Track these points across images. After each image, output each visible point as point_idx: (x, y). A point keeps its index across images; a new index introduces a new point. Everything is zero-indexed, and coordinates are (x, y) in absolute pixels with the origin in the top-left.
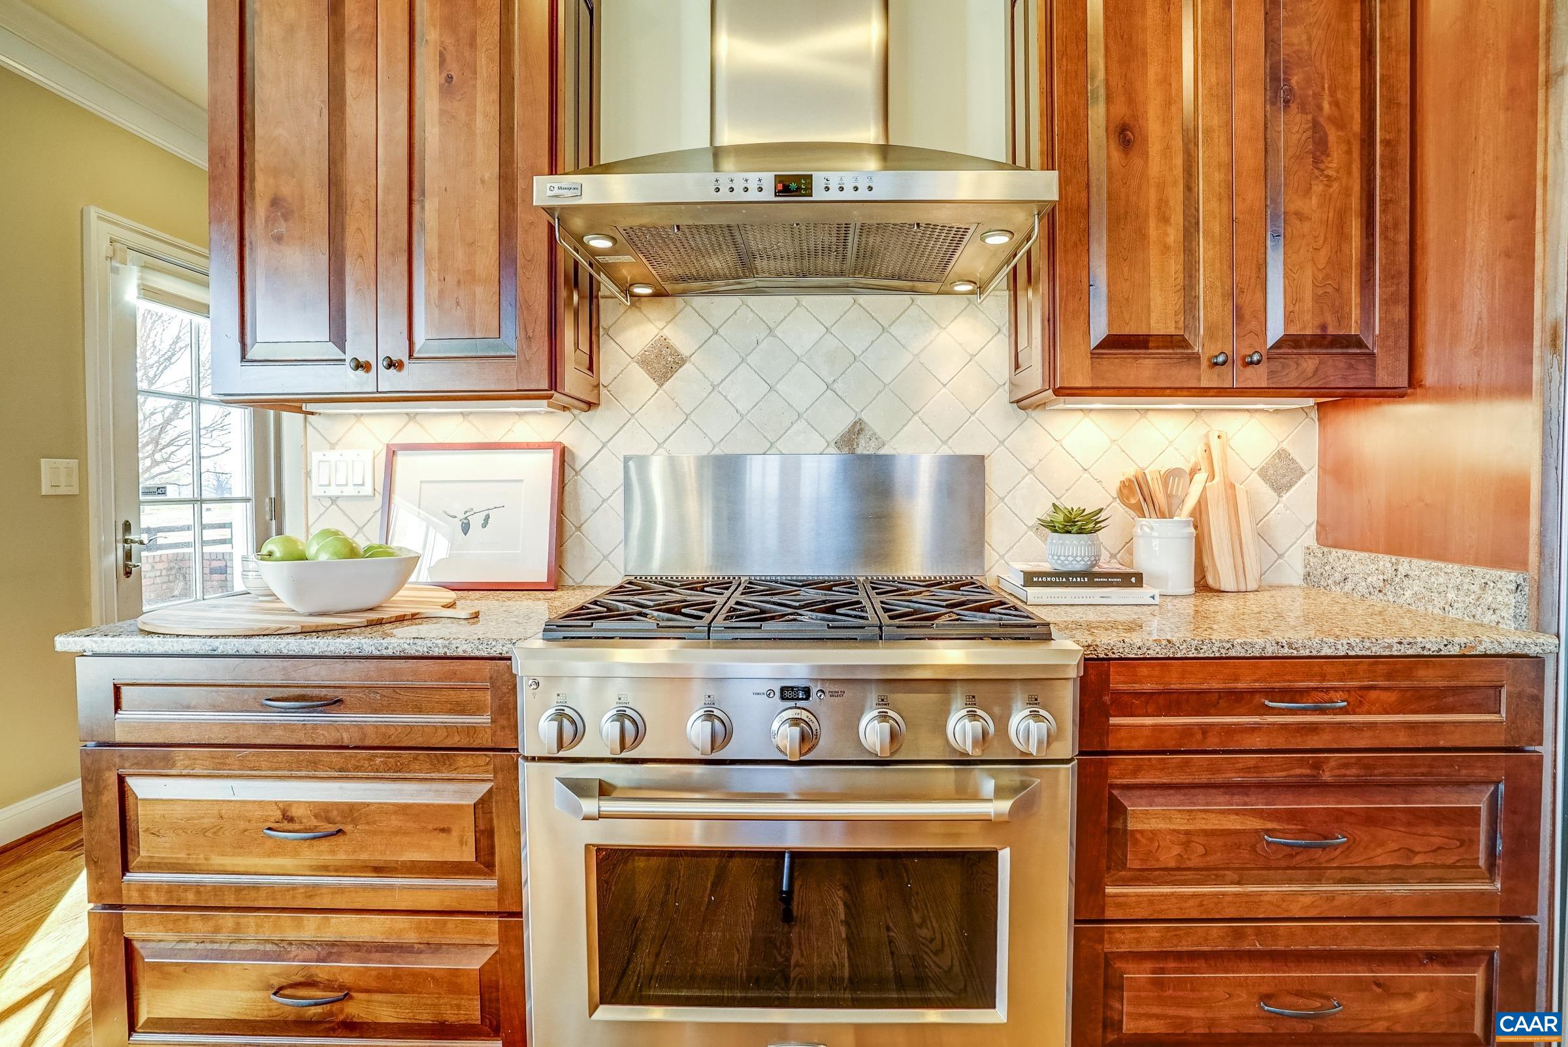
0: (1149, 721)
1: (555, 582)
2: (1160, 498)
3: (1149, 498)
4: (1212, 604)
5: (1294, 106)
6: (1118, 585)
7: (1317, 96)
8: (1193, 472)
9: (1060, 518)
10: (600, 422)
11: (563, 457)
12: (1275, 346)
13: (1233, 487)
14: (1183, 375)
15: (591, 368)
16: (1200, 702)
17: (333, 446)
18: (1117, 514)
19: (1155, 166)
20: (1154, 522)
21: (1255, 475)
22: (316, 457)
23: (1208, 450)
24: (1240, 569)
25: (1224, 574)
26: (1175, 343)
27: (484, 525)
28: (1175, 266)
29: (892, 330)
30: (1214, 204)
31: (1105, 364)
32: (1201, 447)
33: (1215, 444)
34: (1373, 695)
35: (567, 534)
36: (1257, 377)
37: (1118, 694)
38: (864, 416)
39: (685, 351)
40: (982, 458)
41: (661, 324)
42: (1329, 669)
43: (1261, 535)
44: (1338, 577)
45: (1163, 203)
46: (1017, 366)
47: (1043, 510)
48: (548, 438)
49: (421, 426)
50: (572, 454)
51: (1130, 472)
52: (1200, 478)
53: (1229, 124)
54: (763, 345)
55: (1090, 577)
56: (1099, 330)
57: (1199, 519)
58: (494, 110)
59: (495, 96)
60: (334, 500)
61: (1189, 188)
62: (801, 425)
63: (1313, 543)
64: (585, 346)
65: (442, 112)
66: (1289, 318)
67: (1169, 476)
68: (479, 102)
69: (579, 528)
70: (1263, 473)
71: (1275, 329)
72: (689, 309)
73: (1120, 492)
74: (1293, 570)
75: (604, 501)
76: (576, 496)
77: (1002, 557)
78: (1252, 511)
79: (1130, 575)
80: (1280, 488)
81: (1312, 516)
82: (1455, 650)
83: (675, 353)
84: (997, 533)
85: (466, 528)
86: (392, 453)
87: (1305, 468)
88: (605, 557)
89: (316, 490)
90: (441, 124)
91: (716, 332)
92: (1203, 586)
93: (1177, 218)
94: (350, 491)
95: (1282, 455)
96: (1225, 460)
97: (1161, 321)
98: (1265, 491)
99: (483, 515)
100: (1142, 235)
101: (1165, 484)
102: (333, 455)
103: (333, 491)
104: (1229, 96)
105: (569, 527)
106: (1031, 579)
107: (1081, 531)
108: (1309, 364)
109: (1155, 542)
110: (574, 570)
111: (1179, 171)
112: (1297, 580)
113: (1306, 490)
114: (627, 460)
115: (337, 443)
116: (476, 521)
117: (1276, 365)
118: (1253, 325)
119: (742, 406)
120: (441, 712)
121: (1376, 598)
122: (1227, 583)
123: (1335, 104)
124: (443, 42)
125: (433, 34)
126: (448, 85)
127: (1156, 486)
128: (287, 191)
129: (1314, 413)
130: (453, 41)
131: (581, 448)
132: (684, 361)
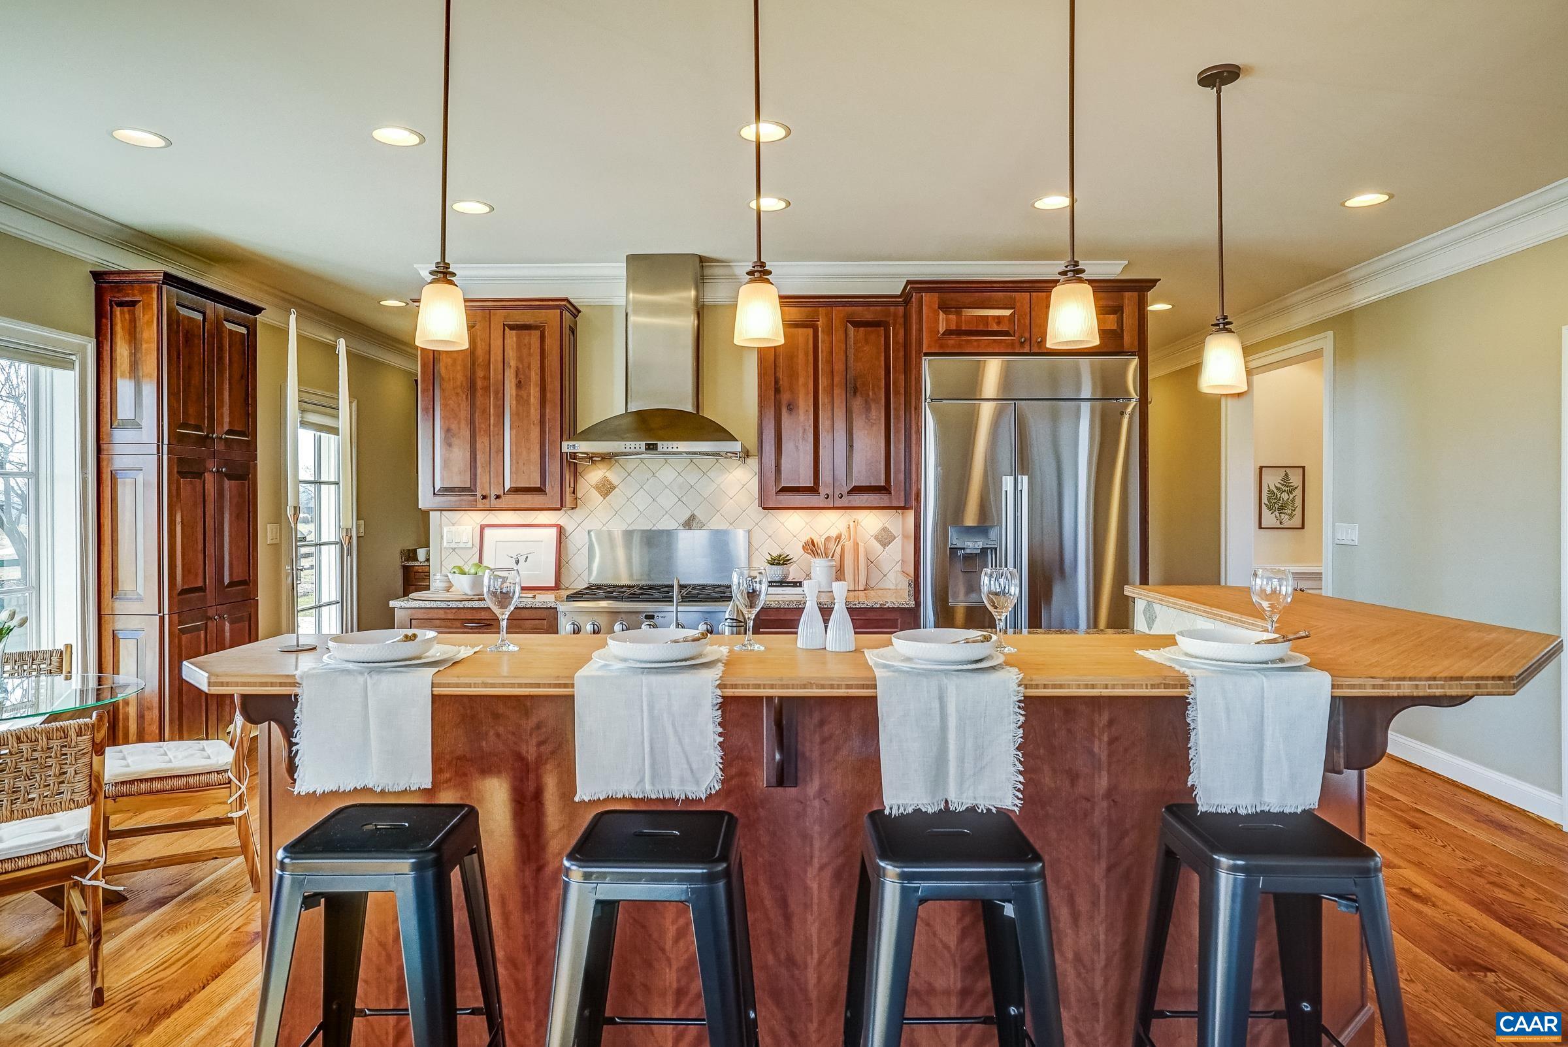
1: (557, 587)
2: (823, 549)
3: (817, 549)
5: (858, 394)
6: (791, 587)
7: (867, 389)
8: (840, 538)
10: (578, 514)
11: (561, 530)
12: (851, 491)
13: (858, 544)
15: (574, 493)
17: (453, 525)
18: (800, 556)
19: (802, 417)
20: (819, 560)
21: (872, 538)
22: (445, 530)
23: (849, 527)
24: (856, 581)
26: (811, 489)
27: (526, 561)
28: (808, 458)
29: (708, 474)
30: (826, 434)
31: (783, 498)
32: (844, 529)
33: (852, 524)
35: (562, 565)
36: (844, 502)
38: (695, 512)
39: (615, 483)
41: (604, 471)
43: (875, 566)
45: (805, 432)
48: (553, 522)
50: (564, 529)
51: (809, 538)
52: (843, 541)
53: (832, 401)
54: (650, 481)
55: (783, 583)
56: (779, 485)
57: (839, 560)
58: (538, 395)
59: (538, 389)
60: (454, 549)
61: (816, 427)
62: (667, 516)
63: (899, 569)
64: (572, 485)
65: (517, 395)
66: (855, 480)
67: (829, 539)
68: (532, 391)
69: (567, 563)
70: (876, 538)
71: (851, 484)
72: (616, 464)
73: (803, 547)
75: (579, 550)
76: (566, 548)
80: (884, 545)
81: (900, 557)
82: (878, 606)
83: (611, 484)
85: (517, 562)
86: (483, 528)
87: (896, 535)
88: (580, 575)
90: (517, 400)
91: (629, 475)
93: (811, 440)
94: (461, 545)
95: (885, 529)
96: (856, 533)
97: (803, 481)
98: (875, 545)
99: (525, 557)
100: (796, 447)
101: (826, 543)
102: (453, 528)
103: (453, 545)
104: (832, 390)
105: (563, 563)
107: (783, 564)
108: (865, 497)
109: (818, 568)
110: (565, 582)
111: (811, 422)
113: (897, 546)
114: (589, 532)
115: (455, 524)
116: (522, 559)
117: (850, 498)
119: (641, 508)
123: (874, 393)
124: (517, 367)
125: (513, 363)
126: (519, 385)
127: (821, 545)
128: (454, 426)
129: (900, 511)
130: (521, 366)
131: (569, 528)
132: (615, 488)
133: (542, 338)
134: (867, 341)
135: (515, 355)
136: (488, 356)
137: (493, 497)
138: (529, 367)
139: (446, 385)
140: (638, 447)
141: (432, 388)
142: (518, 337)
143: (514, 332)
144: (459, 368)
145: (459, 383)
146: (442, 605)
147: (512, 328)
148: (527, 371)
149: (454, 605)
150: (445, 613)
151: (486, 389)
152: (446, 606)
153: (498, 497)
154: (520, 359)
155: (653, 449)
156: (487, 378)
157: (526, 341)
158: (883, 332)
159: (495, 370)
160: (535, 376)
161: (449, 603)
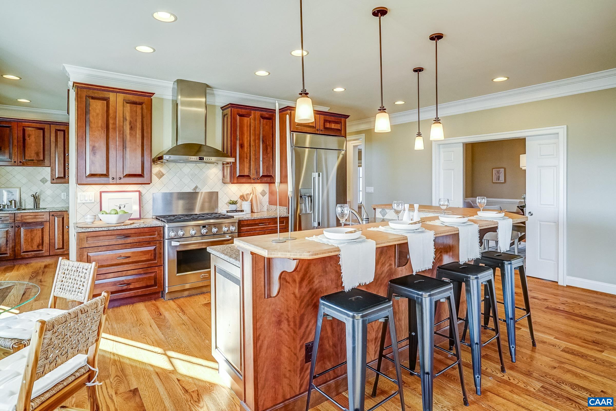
0: (246, 228)
1: (140, 218)
2: (246, 198)
3: (244, 198)
4: (253, 214)
5: (264, 143)
6: (240, 212)
7: (267, 141)
8: (250, 194)
9: (232, 202)
10: (147, 186)
11: (140, 193)
12: (261, 177)
13: (256, 196)
14: (249, 181)
16: (251, 225)
18: (239, 201)
19: (246, 150)
20: (245, 202)
22: (79, 193)
23: (253, 190)
24: (257, 209)
25: (255, 210)
26: (248, 176)
27: (124, 207)
28: (248, 165)
29: (203, 170)
30: (253, 156)
31: (239, 179)
32: (252, 190)
34: (271, 223)
36: (259, 181)
37: (242, 225)
38: (197, 185)
39: (164, 173)
40: (218, 192)
41: (159, 168)
42: (266, 220)
43: (261, 203)
44: (271, 209)
45: (247, 155)
46: (224, 177)
47: (227, 200)
49: (107, 187)
51: (241, 194)
52: (252, 195)
53: (255, 145)
54: (179, 172)
55: (236, 211)
56: (238, 174)
57: (251, 202)
58: (140, 134)
59: (140, 131)
60: (84, 203)
61: (250, 154)
62: (186, 186)
63: (268, 204)
65: (130, 133)
66: (263, 173)
67: (247, 194)
68: (137, 132)
70: (261, 193)
71: (261, 174)
72: (165, 165)
73: (240, 198)
74: (265, 209)
75: (148, 202)
76: (142, 201)
77: (221, 209)
78: (259, 200)
79: (242, 210)
80: (263, 196)
81: (268, 200)
83: (162, 173)
84: (220, 205)
85: (120, 208)
86: (101, 193)
87: (267, 193)
88: (148, 213)
89: (79, 201)
90: (130, 135)
91: (170, 169)
92: (252, 212)
93: (248, 158)
94: (89, 201)
95: (263, 190)
96: (255, 192)
97: (246, 173)
98: (261, 196)
99: (124, 205)
100: (244, 160)
101: (247, 196)
102: (84, 194)
104: (255, 140)
105: (141, 207)
106: (227, 212)
107: (235, 204)
108: (266, 179)
109: (245, 205)
110: (142, 216)
111: (249, 151)
112: (266, 210)
113: (267, 196)
114: (153, 194)
115: (85, 191)
116: (122, 207)
117: (261, 179)
118: (258, 174)
119: (175, 183)
120: (148, 236)
121: (275, 212)
122: (256, 211)
123: (269, 143)
124: (130, 120)
125: (128, 118)
126: (131, 128)
127: (245, 196)
128: (97, 145)
129: (268, 184)
130: (132, 120)
131: (143, 192)
132: (164, 175)
133: (142, 109)
134: (267, 125)
135: (129, 115)
136: (115, 114)
137: (118, 179)
138: (136, 121)
139: (92, 125)
140: (196, 159)
141: (85, 126)
142: (131, 107)
143: (129, 105)
144: (100, 118)
145: (100, 125)
146: (105, 229)
147: (127, 103)
148: (135, 122)
149: (112, 228)
150: (106, 232)
151: (115, 129)
152: (107, 229)
153: (120, 178)
154: (131, 117)
155: (202, 160)
156: (115, 124)
157: (135, 109)
158: (271, 122)
159: (119, 121)
160: (139, 125)
161: (109, 228)
